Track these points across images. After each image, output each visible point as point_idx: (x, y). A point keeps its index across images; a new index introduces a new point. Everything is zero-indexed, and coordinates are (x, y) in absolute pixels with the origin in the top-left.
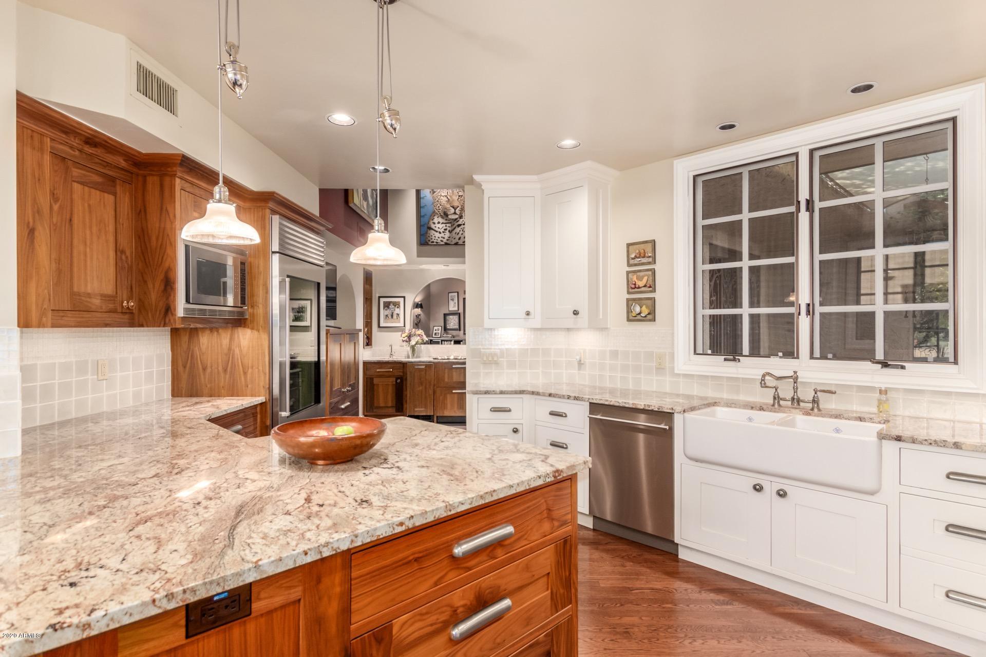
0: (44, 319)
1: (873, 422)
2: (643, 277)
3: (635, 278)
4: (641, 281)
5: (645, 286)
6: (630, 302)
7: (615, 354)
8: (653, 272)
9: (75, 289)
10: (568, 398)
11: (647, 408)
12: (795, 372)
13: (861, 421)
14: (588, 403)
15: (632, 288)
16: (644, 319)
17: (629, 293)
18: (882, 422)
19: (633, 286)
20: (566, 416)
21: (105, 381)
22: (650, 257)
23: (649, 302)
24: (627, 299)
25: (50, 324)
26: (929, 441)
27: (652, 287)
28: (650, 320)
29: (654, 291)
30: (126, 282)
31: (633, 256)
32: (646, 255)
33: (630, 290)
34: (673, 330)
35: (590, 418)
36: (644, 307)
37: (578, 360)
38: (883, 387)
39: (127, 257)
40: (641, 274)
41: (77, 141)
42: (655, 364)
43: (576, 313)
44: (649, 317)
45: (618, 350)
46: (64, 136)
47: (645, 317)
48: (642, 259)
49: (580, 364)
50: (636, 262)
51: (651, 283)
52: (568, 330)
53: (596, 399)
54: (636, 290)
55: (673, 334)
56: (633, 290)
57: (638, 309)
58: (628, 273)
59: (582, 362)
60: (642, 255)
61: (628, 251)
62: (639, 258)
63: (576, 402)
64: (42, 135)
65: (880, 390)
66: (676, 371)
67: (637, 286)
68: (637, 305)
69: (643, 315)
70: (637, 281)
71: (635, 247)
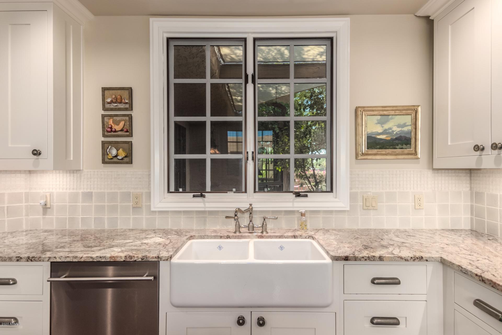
1: (302, 238)
2: (120, 122)
3: (111, 122)
4: (118, 125)
5: (122, 130)
6: (106, 145)
7: (88, 196)
8: (130, 117)
10: (18, 261)
11: (128, 260)
12: (251, 205)
13: (295, 238)
14: (49, 264)
15: (108, 131)
16: (121, 162)
17: (104, 136)
18: (307, 237)
19: (109, 130)
20: (15, 282)
22: (127, 103)
23: (126, 146)
24: (102, 142)
26: (365, 258)
27: (129, 131)
28: (127, 163)
29: (131, 135)
31: (109, 100)
32: (123, 101)
33: (106, 133)
34: (150, 171)
35: (51, 282)
36: (121, 151)
37: (43, 204)
38: (303, 211)
40: (118, 118)
42: (131, 204)
43: (36, 153)
44: (126, 160)
45: (92, 192)
47: (122, 159)
48: (118, 104)
49: (46, 208)
50: (112, 107)
51: (128, 128)
52: (30, 172)
53: (60, 258)
54: (112, 133)
55: (149, 175)
56: (109, 134)
57: (114, 152)
58: (103, 116)
59: (48, 206)
60: (119, 101)
61: (103, 96)
62: (115, 103)
63: (30, 263)
65: (301, 214)
66: (153, 209)
67: (113, 130)
68: (113, 148)
69: (119, 157)
70: (113, 125)
71: (111, 92)
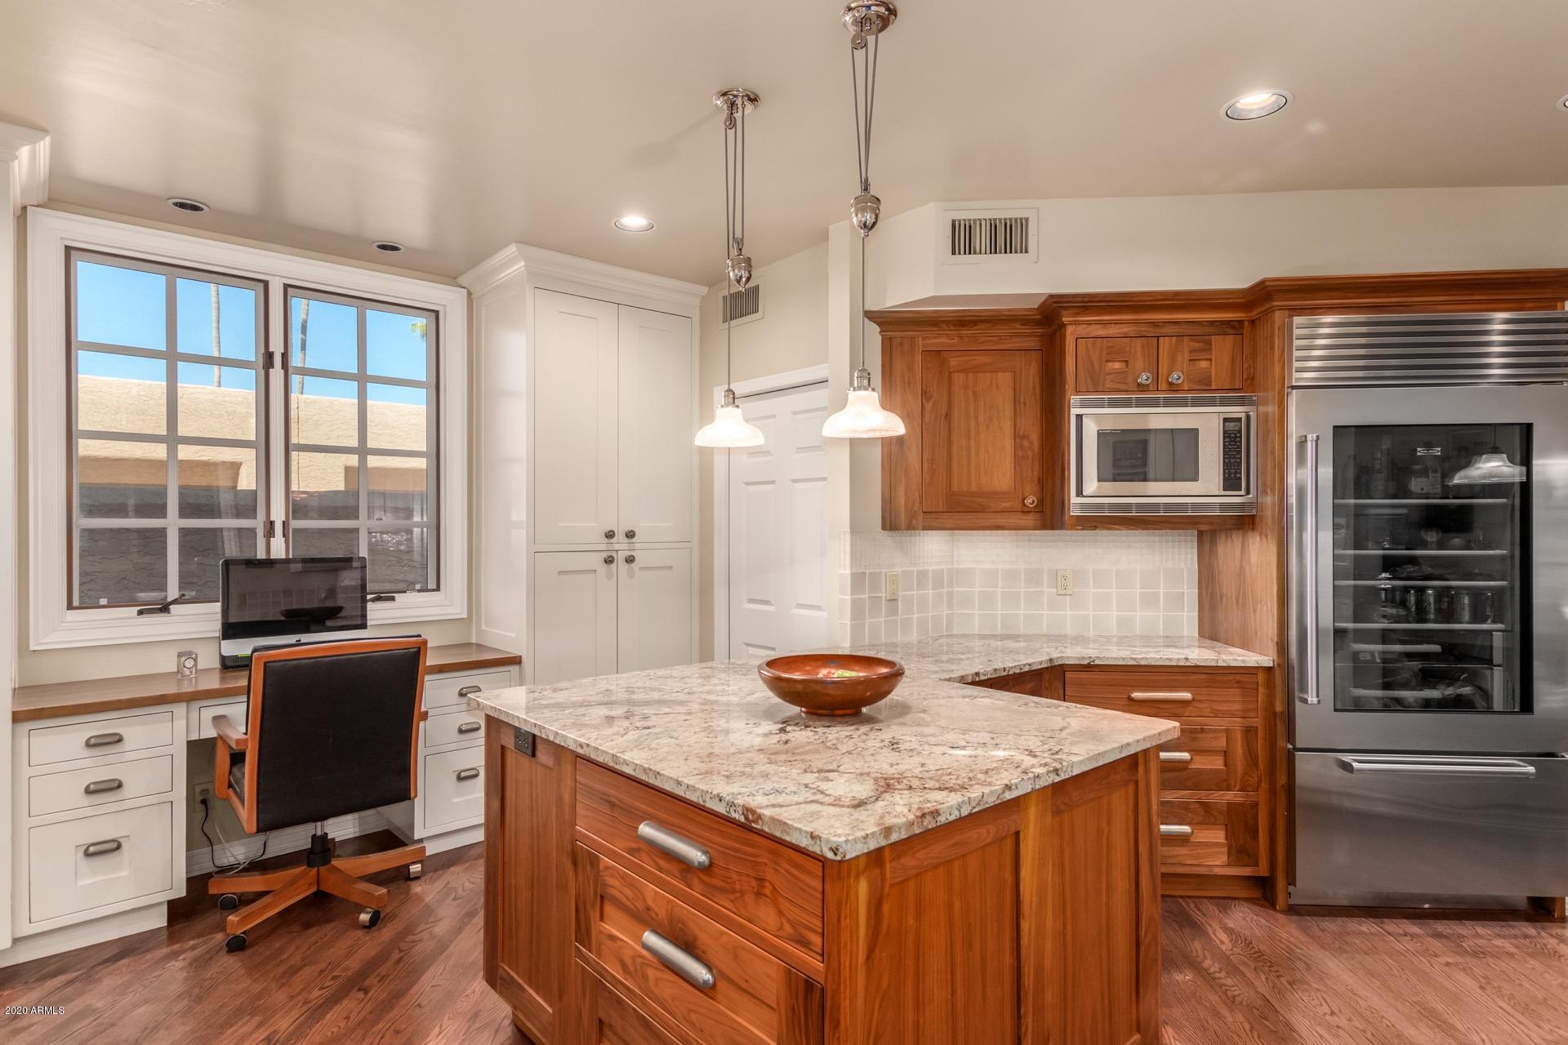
0: (914, 522)
9: (955, 488)
21: (1068, 597)
25: (920, 526)
30: (1030, 472)
39: (1031, 443)
41: (951, 328)
46: (936, 329)
64: (912, 338)
